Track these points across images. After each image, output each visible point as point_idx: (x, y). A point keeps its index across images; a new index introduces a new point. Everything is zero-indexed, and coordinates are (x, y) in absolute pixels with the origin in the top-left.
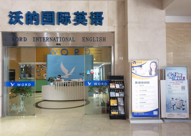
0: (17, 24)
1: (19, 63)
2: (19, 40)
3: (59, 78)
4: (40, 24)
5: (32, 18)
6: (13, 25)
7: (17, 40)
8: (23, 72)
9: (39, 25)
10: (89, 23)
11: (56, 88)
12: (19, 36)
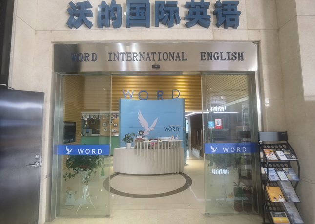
0: (82, 28)
1: (81, 112)
2: (84, 60)
3: (140, 135)
4: (124, 26)
5: (109, 14)
6: (74, 29)
7: (80, 59)
8: (86, 126)
9: (122, 27)
10: (213, 24)
11: (136, 153)
12: (83, 51)
